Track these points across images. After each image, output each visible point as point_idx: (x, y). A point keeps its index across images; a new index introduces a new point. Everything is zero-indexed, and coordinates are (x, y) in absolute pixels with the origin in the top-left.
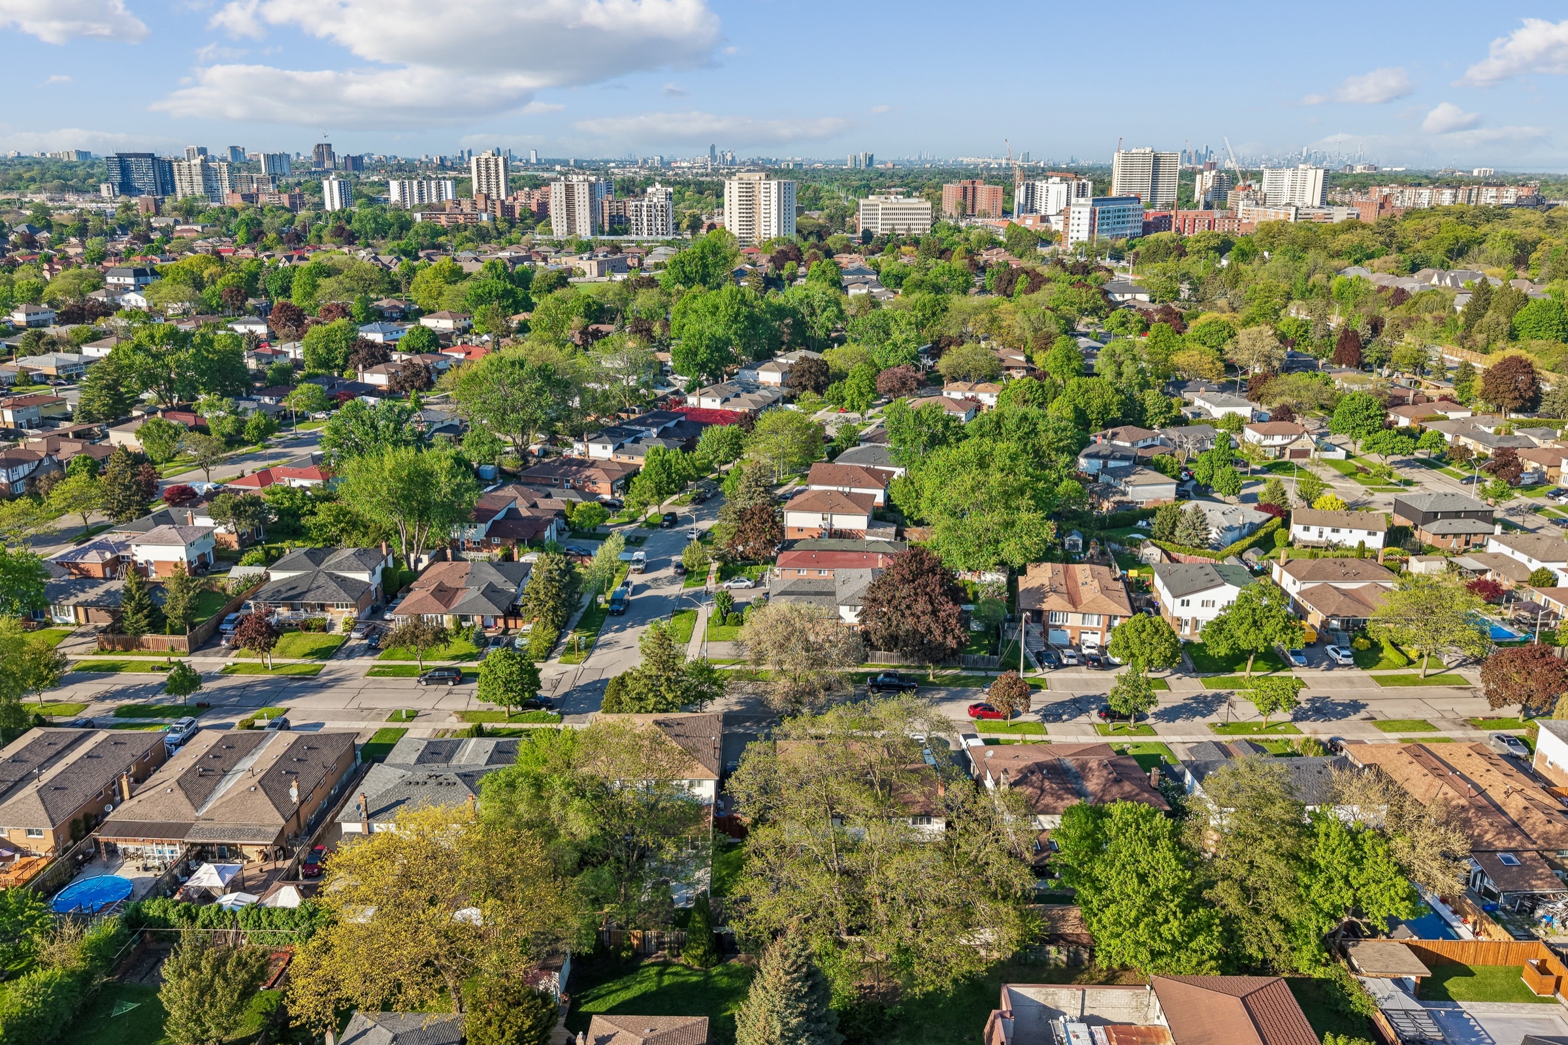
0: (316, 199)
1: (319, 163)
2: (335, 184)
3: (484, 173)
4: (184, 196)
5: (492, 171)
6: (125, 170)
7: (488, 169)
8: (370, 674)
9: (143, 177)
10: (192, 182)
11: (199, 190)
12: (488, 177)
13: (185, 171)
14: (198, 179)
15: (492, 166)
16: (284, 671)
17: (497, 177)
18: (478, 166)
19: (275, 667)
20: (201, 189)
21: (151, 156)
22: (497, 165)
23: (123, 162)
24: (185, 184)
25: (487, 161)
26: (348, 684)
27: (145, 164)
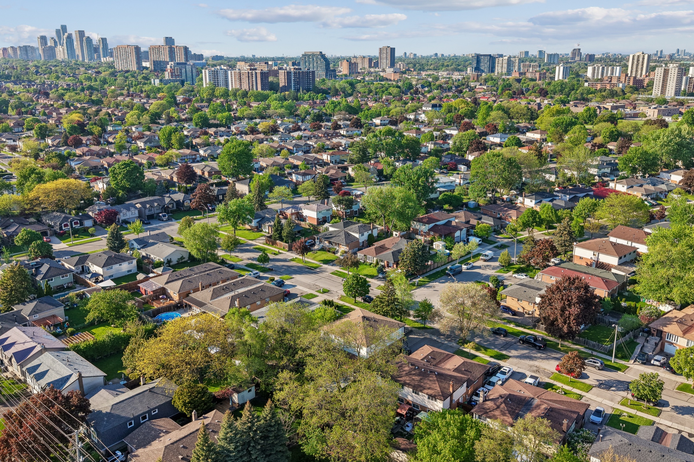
0: (552, 75)
1: (573, 58)
2: (562, 68)
3: (635, 62)
4: (498, 73)
5: (640, 62)
6: (478, 62)
7: (638, 60)
8: (333, 273)
9: (485, 65)
10: (502, 67)
11: (505, 70)
12: (637, 65)
13: (500, 62)
14: (505, 66)
15: (641, 59)
16: (308, 265)
17: (643, 65)
18: (633, 59)
19: (306, 262)
20: (506, 70)
21: (490, 55)
22: (643, 59)
23: (478, 58)
24: (499, 68)
25: (638, 57)
26: (320, 275)
27: (487, 59)
